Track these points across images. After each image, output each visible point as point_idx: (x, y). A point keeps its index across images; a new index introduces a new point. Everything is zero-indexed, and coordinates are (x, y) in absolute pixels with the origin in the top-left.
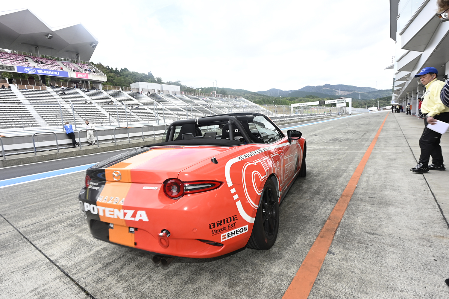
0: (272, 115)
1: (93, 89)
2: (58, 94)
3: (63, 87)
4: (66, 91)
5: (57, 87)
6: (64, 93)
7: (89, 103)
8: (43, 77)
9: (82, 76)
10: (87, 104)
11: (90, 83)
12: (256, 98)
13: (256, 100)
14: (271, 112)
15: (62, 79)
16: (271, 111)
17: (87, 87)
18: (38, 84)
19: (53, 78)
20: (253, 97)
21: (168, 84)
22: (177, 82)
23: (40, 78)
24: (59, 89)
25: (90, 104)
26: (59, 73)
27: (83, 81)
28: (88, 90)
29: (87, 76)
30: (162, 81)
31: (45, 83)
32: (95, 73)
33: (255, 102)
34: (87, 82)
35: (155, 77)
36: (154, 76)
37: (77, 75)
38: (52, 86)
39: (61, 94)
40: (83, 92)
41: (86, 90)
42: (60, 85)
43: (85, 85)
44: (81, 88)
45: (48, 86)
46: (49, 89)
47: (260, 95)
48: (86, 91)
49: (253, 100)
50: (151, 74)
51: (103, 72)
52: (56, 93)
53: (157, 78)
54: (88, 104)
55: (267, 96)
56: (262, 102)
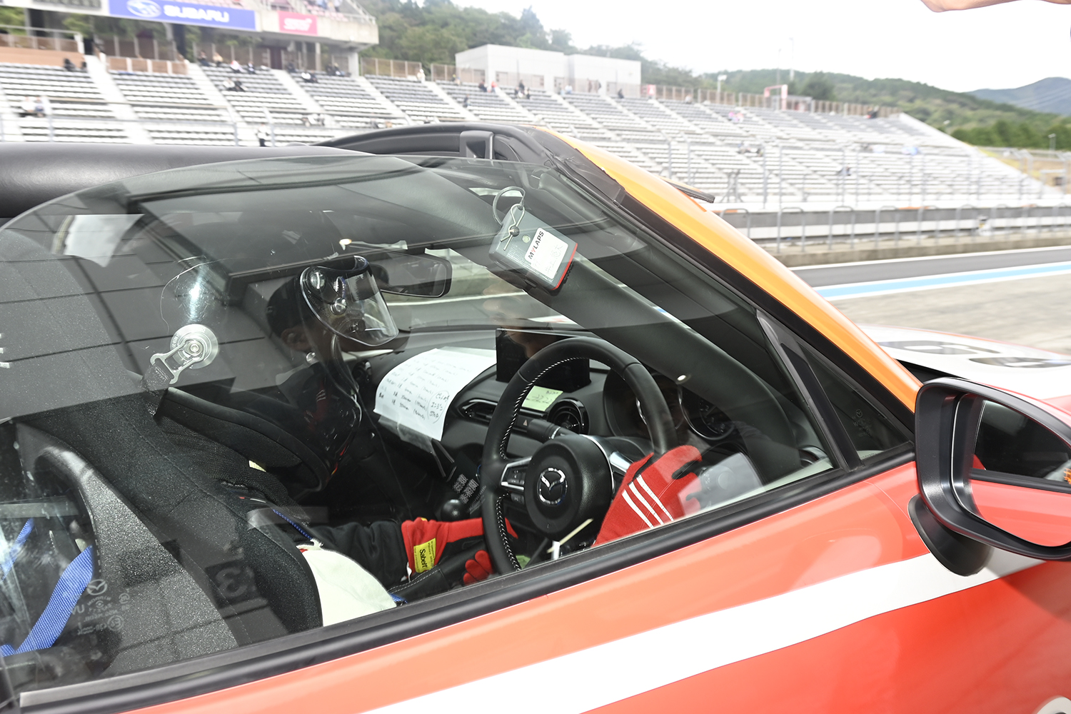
0: (1040, 198)
1: (330, 71)
2: (221, 90)
3: (236, 65)
4: (245, 78)
5: (218, 64)
6: (238, 87)
7: (314, 122)
8: (179, 30)
9: (296, 26)
10: (307, 124)
11: (322, 51)
12: (966, 120)
13: (969, 127)
14: (1035, 185)
15: (234, 36)
16: (1038, 179)
17: (311, 66)
18: (164, 56)
19: (208, 35)
20: (950, 115)
21: (591, 54)
22: (629, 48)
23: (170, 35)
24: (223, 71)
25: (319, 125)
26: (226, 15)
27: (299, 45)
28: (312, 75)
29: (313, 27)
30: (570, 43)
31: (183, 50)
32: (340, 15)
33: (959, 136)
34: (311, 47)
35: (547, 29)
36: (542, 22)
37: (282, 24)
38: (204, 62)
39: (230, 89)
40: (298, 82)
41: (308, 76)
42: (228, 59)
43: (305, 59)
44: (291, 69)
45: (192, 61)
46: (193, 70)
47: (988, 105)
48: (306, 81)
49: (950, 125)
50: (534, 16)
51: (367, 10)
52: (216, 86)
53: (554, 32)
54: (311, 125)
55: (1022, 113)
56: (995, 137)
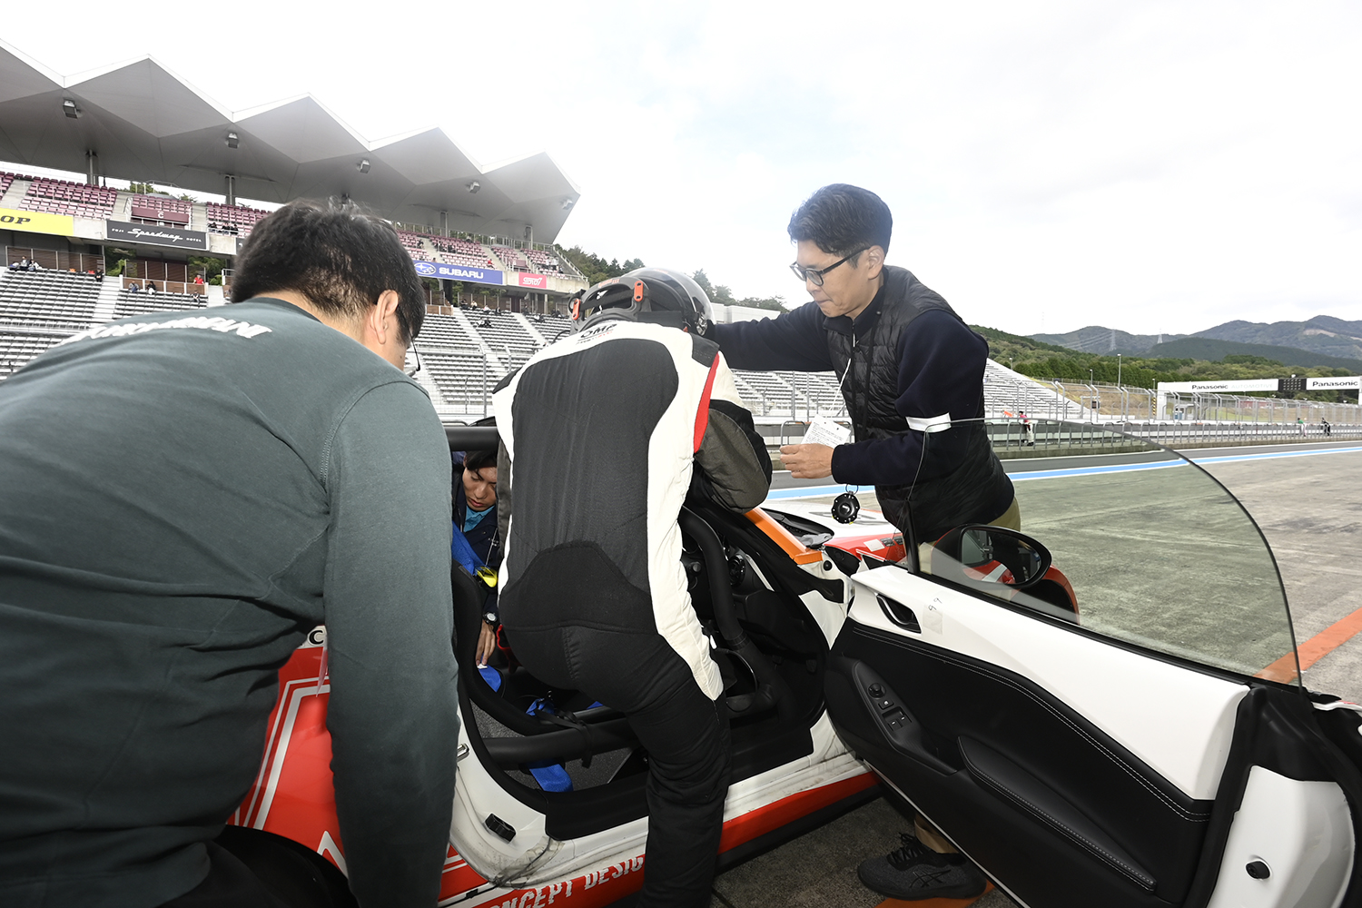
0: (1081, 417)
1: (555, 314)
2: (475, 327)
3: (486, 308)
4: (494, 319)
5: (474, 308)
6: (487, 324)
8: (448, 284)
9: (531, 282)
11: (548, 300)
12: (1027, 357)
13: (1027, 362)
14: (1077, 407)
15: (487, 288)
16: (1079, 403)
17: (541, 310)
18: (436, 302)
19: (468, 287)
20: (1014, 353)
21: (746, 306)
22: (774, 301)
23: (441, 288)
24: (478, 313)
26: (482, 274)
27: (532, 295)
28: (541, 317)
29: (544, 283)
30: (730, 296)
31: (450, 299)
32: (563, 275)
33: (1020, 370)
34: (541, 297)
35: (713, 286)
36: (710, 281)
37: (521, 280)
38: (464, 307)
39: (481, 326)
40: (530, 321)
41: (538, 318)
42: (481, 305)
43: (536, 305)
44: (525, 313)
45: (455, 306)
46: (457, 312)
47: (1044, 346)
48: (536, 321)
49: (1014, 361)
50: (704, 276)
51: (582, 272)
52: (472, 323)
53: (718, 288)
55: (1068, 352)
56: (1048, 370)
